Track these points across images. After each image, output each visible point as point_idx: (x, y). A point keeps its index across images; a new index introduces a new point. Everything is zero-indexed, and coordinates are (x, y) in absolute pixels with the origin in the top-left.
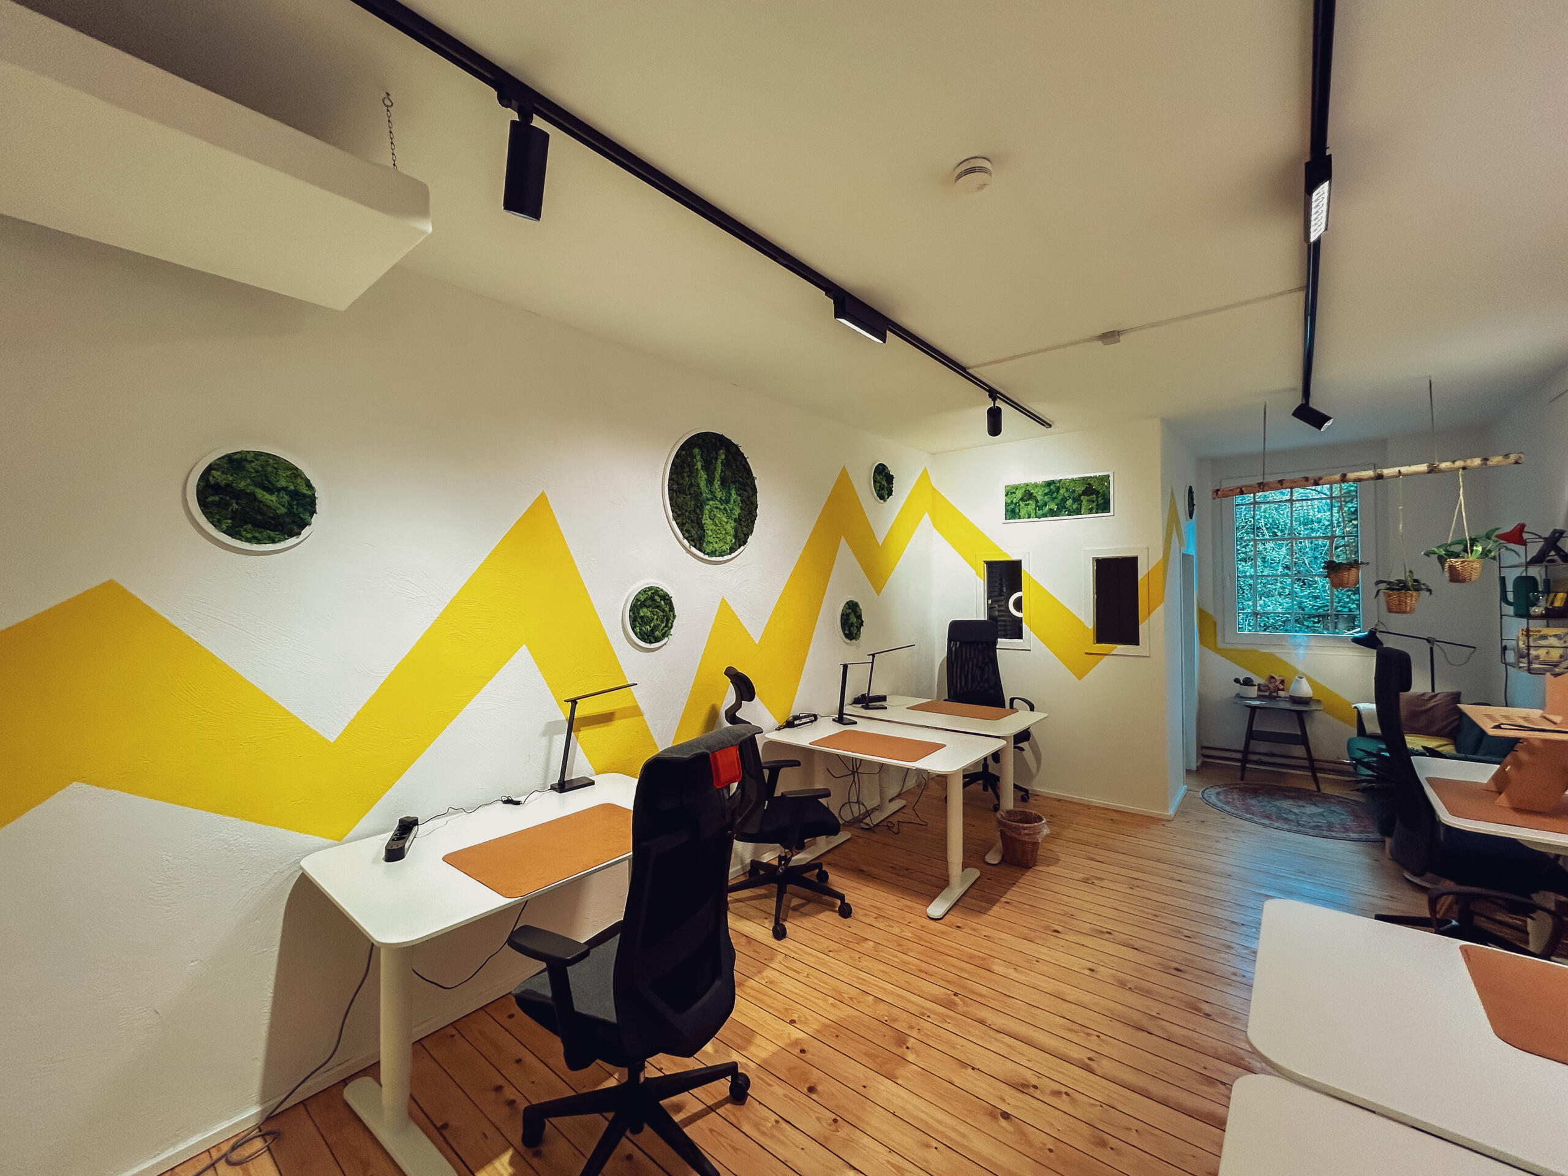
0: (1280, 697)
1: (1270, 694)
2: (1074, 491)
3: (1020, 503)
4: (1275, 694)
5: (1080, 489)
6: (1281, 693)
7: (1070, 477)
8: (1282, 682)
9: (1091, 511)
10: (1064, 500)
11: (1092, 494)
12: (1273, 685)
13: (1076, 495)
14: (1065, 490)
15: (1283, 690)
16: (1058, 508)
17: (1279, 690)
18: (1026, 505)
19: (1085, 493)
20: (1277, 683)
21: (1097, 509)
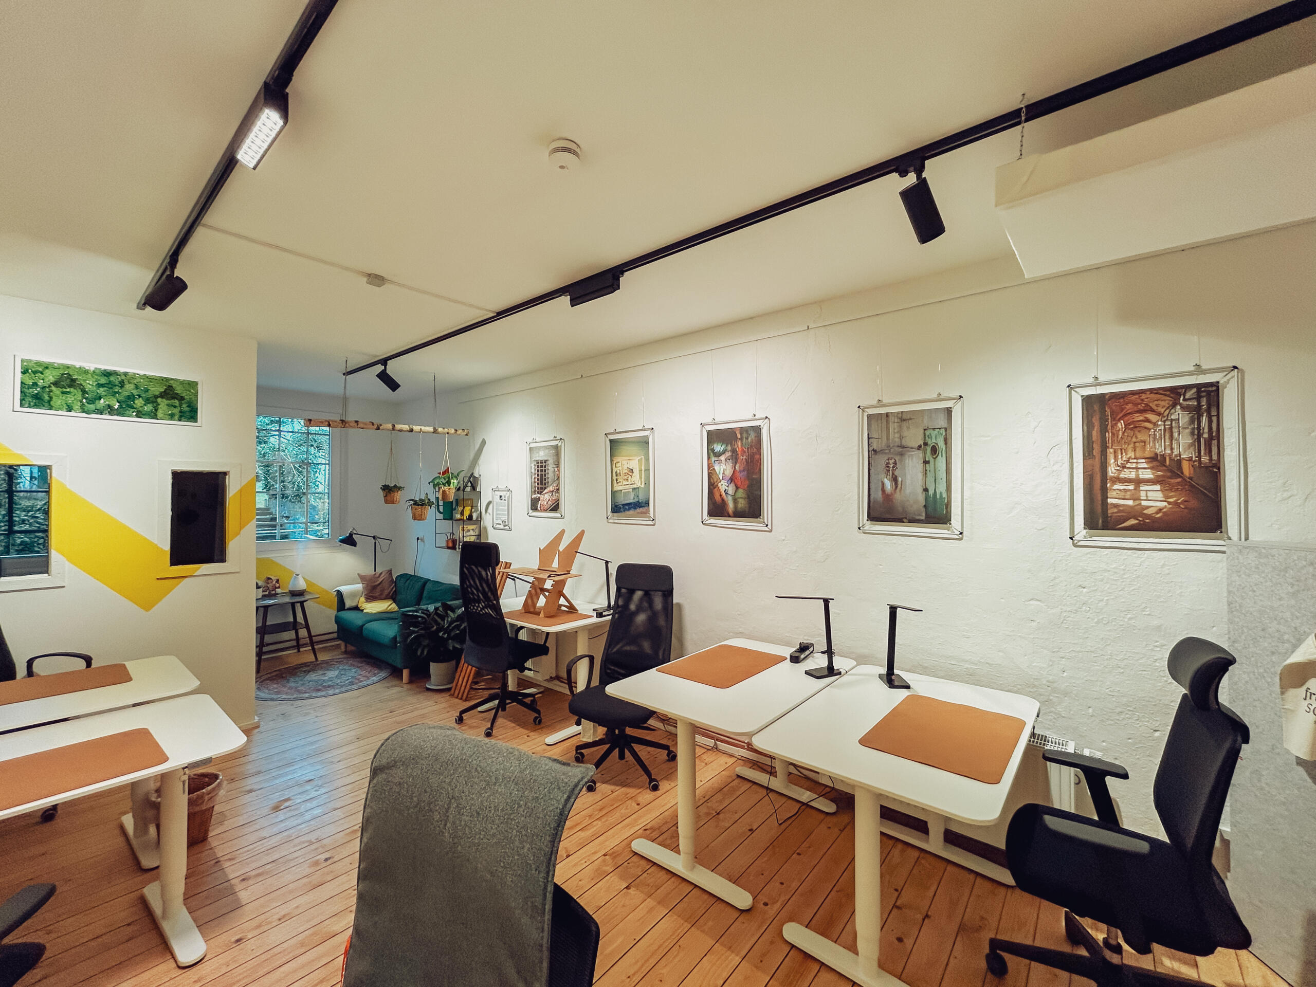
0: (278, 594)
1: (269, 593)
2: (147, 390)
3: (53, 388)
4: (274, 592)
5: (157, 389)
6: (278, 591)
7: (142, 373)
8: (277, 581)
9: (172, 417)
10: (131, 398)
11: (173, 398)
12: (271, 584)
13: (150, 394)
14: (132, 386)
15: (279, 587)
16: (121, 407)
17: (276, 588)
18: (63, 393)
19: (163, 395)
20: (274, 582)
21: (181, 416)
